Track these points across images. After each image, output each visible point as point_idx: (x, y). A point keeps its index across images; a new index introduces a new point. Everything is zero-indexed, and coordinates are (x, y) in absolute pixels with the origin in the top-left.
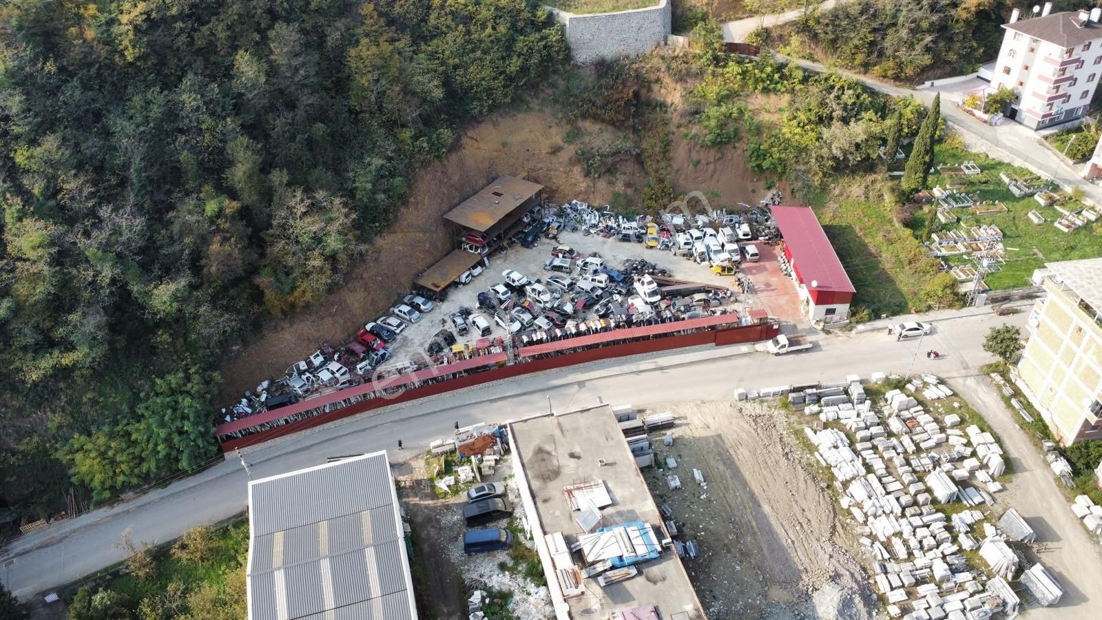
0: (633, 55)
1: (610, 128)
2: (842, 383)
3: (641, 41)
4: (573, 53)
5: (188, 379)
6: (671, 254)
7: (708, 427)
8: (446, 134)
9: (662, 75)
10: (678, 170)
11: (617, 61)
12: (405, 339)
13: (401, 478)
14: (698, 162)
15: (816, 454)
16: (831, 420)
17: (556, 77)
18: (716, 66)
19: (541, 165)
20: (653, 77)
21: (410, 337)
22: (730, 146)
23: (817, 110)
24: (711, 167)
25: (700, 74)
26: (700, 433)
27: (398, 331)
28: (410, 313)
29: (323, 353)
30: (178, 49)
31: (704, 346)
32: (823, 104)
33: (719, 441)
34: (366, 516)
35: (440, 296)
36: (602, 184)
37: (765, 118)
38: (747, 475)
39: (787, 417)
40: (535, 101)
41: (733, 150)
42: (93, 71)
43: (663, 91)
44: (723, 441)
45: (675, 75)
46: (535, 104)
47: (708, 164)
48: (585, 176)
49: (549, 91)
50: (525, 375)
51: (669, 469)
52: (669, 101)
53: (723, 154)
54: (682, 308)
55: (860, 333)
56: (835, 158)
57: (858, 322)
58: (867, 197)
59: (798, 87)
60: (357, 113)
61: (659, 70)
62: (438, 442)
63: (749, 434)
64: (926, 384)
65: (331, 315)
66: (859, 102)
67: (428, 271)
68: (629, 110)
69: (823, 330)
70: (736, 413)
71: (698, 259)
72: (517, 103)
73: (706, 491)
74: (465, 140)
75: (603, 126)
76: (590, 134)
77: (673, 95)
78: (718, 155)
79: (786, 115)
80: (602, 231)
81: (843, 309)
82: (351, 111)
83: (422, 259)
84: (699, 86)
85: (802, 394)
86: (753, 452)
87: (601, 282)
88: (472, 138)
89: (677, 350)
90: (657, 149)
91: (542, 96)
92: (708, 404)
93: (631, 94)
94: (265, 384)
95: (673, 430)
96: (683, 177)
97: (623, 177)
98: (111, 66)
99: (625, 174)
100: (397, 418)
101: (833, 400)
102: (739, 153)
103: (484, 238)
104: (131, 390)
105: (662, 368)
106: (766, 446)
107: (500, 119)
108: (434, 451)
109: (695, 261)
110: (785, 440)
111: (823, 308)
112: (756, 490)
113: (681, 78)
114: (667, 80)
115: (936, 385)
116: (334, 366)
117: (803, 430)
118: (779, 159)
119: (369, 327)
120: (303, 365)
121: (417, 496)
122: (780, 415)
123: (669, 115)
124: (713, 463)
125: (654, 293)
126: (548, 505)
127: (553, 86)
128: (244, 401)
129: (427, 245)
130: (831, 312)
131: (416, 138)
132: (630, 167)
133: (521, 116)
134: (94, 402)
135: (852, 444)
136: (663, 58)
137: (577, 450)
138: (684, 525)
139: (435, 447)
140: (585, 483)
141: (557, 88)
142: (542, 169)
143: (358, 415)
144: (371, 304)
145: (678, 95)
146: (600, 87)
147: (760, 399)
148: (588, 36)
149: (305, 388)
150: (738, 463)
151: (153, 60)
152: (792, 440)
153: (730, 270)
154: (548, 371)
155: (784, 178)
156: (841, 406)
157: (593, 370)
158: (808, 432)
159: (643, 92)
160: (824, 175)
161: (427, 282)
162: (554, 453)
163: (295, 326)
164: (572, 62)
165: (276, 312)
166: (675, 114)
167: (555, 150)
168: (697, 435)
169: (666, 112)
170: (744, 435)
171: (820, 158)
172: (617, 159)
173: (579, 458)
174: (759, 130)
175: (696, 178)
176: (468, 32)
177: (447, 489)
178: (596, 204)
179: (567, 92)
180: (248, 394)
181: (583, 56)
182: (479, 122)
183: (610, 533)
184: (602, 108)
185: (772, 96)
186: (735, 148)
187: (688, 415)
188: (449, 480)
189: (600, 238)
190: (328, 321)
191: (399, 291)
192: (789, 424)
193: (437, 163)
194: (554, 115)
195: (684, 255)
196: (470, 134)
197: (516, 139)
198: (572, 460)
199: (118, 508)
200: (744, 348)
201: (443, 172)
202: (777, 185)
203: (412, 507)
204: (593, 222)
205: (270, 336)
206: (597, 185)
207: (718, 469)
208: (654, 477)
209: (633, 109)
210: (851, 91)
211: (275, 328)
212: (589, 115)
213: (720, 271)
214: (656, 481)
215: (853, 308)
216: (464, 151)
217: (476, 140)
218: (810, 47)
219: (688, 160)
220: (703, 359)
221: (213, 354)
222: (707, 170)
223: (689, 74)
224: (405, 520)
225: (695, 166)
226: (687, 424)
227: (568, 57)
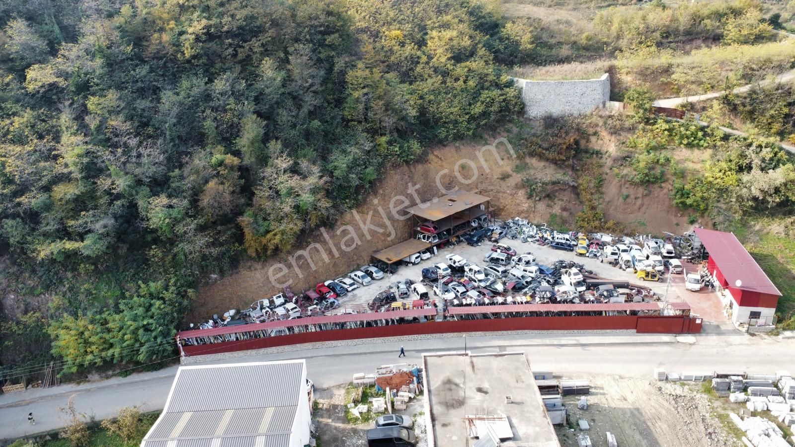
0: (576, 114)
1: (552, 166)
2: (771, 378)
3: (583, 104)
4: (527, 109)
5: (166, 288)
6: (599, 262)
7: (626, 400)
8: (416, 146)
9: (599, 129)
10: (609, 202)
11: (562, 118)
12: (355, 296)
13: (320, 401)
14: (628, 196)
15: (743, 438)
16: (759, 410)
17: (511, 125)
18: (647, 123)
19: (492, 188)
20: (592, 130)
21: (359, 295)
22: (656, 186)
23: (737, 160)
24: (639, 202)
25: (632, 129)
26: (616, 404)
27: (350, 289)
28: (363, 277)
29: (284, 296)
30: (225, 58)
31: (625, 331)
32: (743, 156)
33: (636, 413)
34: (269, 413)
35: (392, 268)
36: (541, 206)
37: (690, 165)
39: (710, 401)
41: (659, 190)
42: (161, 62)
43: (600, 142)
44: (641, 414)
45: (611, 128)
46: (492, 141)
47: (636, 198)
48: (528, 198)
49: (505, 134)
50: (452, 334)
51: (581, 430)
52: (604, 149)
53: (650, 192)
54: (605, 293)
55: (788, 338)
56: (755, 199)
57: (784, 329)
58: (787, 235)
59: (719, 143)
60: (349, 121)
61: (597, 125)
62: (361, 375)
63: (668, 410)
66: (776, 158)
67: (385, 250)
68: (570, 152)
69: (747, 331)
70: (655, 391)
71: (624, 266)
72: (477, 138)
74: (431, 157)
75: (547, 164)
76: (535, 169)
77: (610, 146)
78: (646, 192)
79: (709, 163)
80: (538, 241)
81: (768, 313)
82: (343, 119)
83: (383, 241)
84: (631, 138)
85: (727, 380)
86: (673, 427)
87: (532, 273)
88: (437, 156)
89: (598, 331)
90: (592, 185)
91: (499, 137)
92: (626, 380)
93: (572, 140)
94: (232, 312)
95: (589, 397)
96: (613, 207)
97: (560, 203)
98: (174, 60)
99: (563, 200)
100: (331, 353)
101: (761, 391)
102: (664, 192)
103: (435, 228)
104: (121, 290)
105: (583, 345)
106: (687, 424)
107: (462, 147)
108: (355, 382)
109: (621, 268)
110: (708, 421)
111: (748, 310)
113: (615, 132)
114: (604, 134)
116: (290, 306)
117: (728, 416)
118: (702, 198)
119: (326, 283)
120: (266, 303)
121: (330, 418)
122: (702, 399)
123: (603, 160)
124: (628, 431)
125: (579, 284)
126: (445, 428)
127: (508, 131)
128: (211, 322)
130: (756, 315)
131: (390, 143)
132: (567, 196)
133: (479, 147)
134: (89, 293)
136: (601, 117)
137: (486, 386)
139: (357, 379)
140: (488, 415)
141: (512, 133)
142: (492, 190)
143: (298, 345)
145: (613, 145)
146: (547, 134)
147: (681, 382)
148: (540, 97)
149: (262, 318)
150: (656, 436)
151: (204, 60)
152: (716, 422)
153: (654, 276)
154: (473, 333)
155: (706, 214)
156: (770, 397)
157: (515, 339)
158: (734, 417)
159: (583, 143)
160: (745, 213)
161: (382, 257)
162: (462, 386)
163: (266, 269)
164: (525, 116)
165: (252, 252)
166: (609, 160)
167: (505, 177)
168: (613, 405)
169: (601, 158)
170: (664, 412)
171: (740, 198)
172: (557, 188)
173: (486, 393)
174: (682, 174)
175: (625, 209)
176: (444, 82)
177: (359, 415)
178: (535, 222)
180: (215, 316)
181: (535, 111)
182: (445, 146)
184: (547, 149)
185: (696, 151)
186: (661, 187)
187: (605, 387)
188: (363, 408)
189: (536, 245)
191: (358, 262)
192: (713, 408)
193: (405, 168)
195: (610, 263)
196: (436, 153)
198: (479, 394)
199: (83, 386)
200: (666, 338)
201: (409, 176)
202: (700, 221)
203: (322, 426)
204: (531, 233)
205: (244, 273)
206: (537, 206)
207: (633, 437)
208: (564, 435)
209: (573, 152)
210: (769, 149)
211: (250, 268)
212: (536, 154)
213: (644, 276)
214: (565, 438)
215: (779, 314)
216: (429, 165)
217: (441, 159)
218: (729, 118)
219: (618, 194)
220: (624, 342)
221: (193, 275)
222: (635, 204)
223: (622, 129)
224: (313, 435)
225: (625, 200)
226: (604, 394)
227: (522, 110)
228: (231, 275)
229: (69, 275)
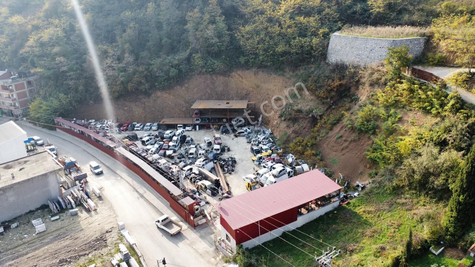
6: (253, 168)
8: (216, 64)
10: (328, 137)
14: (341, 137)
20: (362, 80)
22: (366, 136)
24: (346, 144)
25: (384, 84)
29: (113, 122)
36: (283, 125)
37: (406, 127)
40: (291, 73)
41: (366, 140)
43: (362, 91)
46: (289, 74)
47: (345, 141)
48: (279, 117)
49: (302, 71)
52: (361, 98)
53: (359, 139)
67: (174, 118)
68: (331, 93)
72: (276, 68)
73: (30, 236)
74: (234, 74)
75: (315, 98)
76: (304, 100)
77: (364, 95)
78: (356, 138)
81: (233, 242)
83: (178, 114)
84: (379, 92)
88: (239, 75)
91: (297, 72)
93: (336, 84)
94: (93, 121)
96: (327, 142)
97: (297, 127)
99: (300, 125)
102: (369, 143)
111: (225, 232)
113: (373, 84)
114: (367, 85)
120: (106, 122)
127: (307, 69)
129: (184, 109)
130: (228, 239)
132: (304, 123)
133: (275, 76)
137: (26, 169)
145: (366, 94)
147: (124, 237)
157: (131, 177)
159: (353, 89)
162: (24, 165)
164: (326, 61)
169: (356, 104)
172: (301, 116)
175: (333, 147)
178: (275, 135)
180: (86, 120)
186: (369, 138)
196: (238, 72)
197: (265, 86)
198: (19, 169)
200: (175, 218)
201: (211, 82)
206: (281, 124)
208: (44, 216)
214: (41, 217)
216: (230, 78)
217: (242, 77)
219: (337, 133)
222: (342, 144)
223: (378, 83)
225: (338, 139)
226: (91, 216)
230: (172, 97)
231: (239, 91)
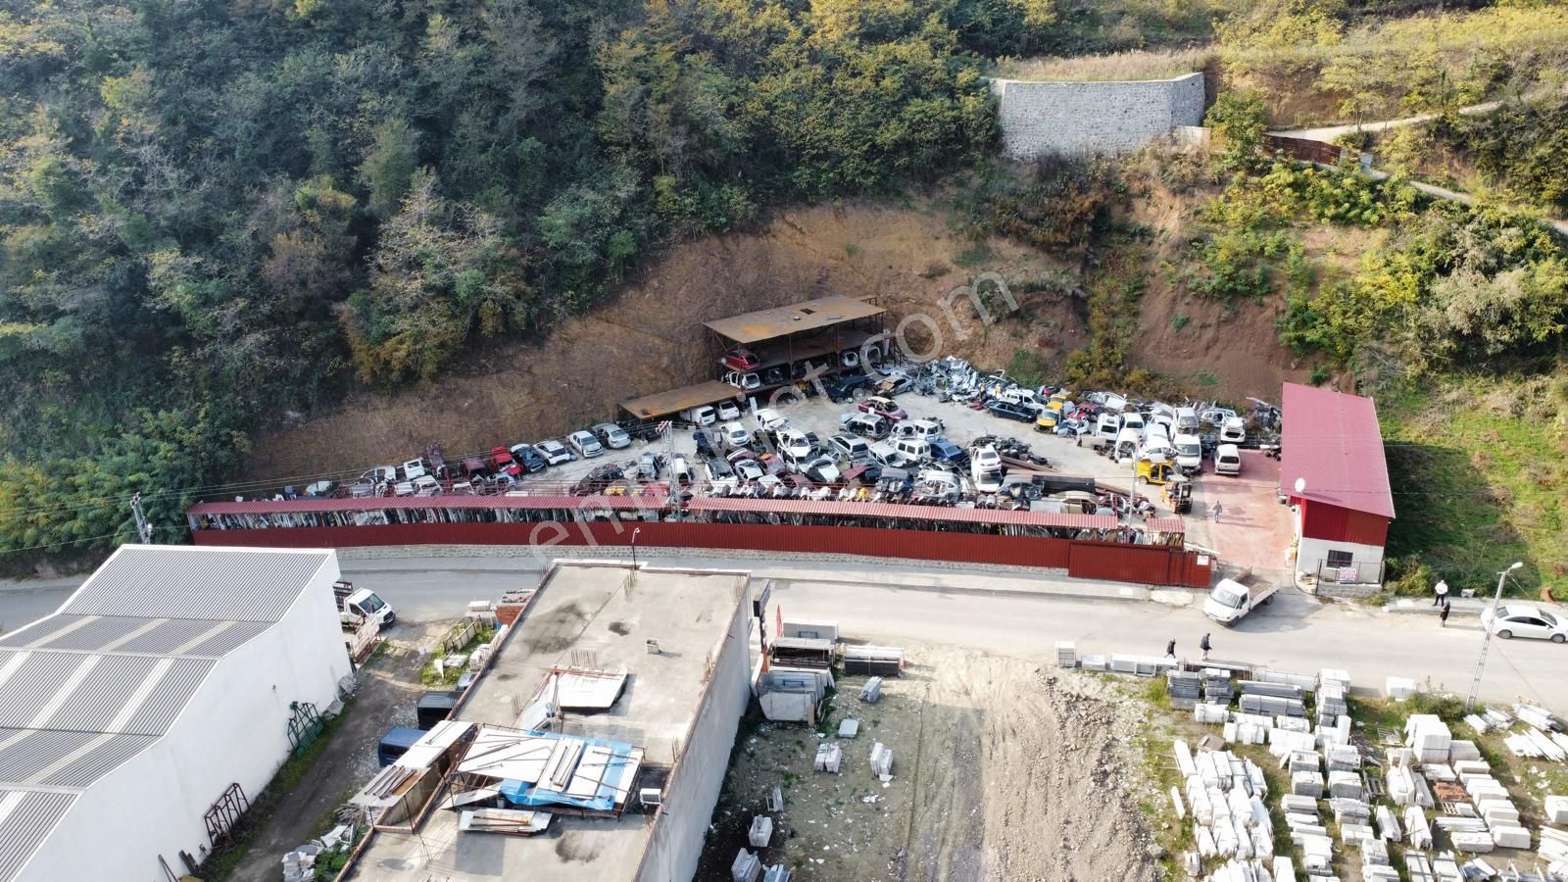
0: (1110, 151)
1: (1043, 256)
2: (1305, 681)
3: (1127, 131)
4: (1007, 139)
5: (191, 422)
7: (967, 693)
8: (737, 198)
9: (1150, 183)
10: (1145, 333)
11: (1077, 159)
12: (560, 474)
14: (1186, 322)
15: (1174, 791)
16: (1247, 742)
17: (969, 172)
18: (1251, 170)
20: (1136, 186)
21: (565, 473)
22: (1251, 301)
23: (1435, 251)
24: (1209, 334)
25: (1220, 183)
26: (942, 698)
27: (553, 461)
28: (587, 441)
29: (426, 464)
30: (377, 19)
31: (1045, 570)
32: (1448, 241)
33: (974, 719)
34: (219, 628)
36: (1000, 336)
37: (1332, 261)
38: (989, 786)
39: (1150, 717)
40: (924, 199)
41: (1256, 310)
42: (258, 25)
43: (1151, 210)
44: (981, 722)
45: (1173, 181)
46: (922, 203)
47: (1204, 327)
48: (974, 318)
49: (954, 191)
51: (837, 737)
52: (1159, 226)
53: (1236, 314)
55: (1402, 612)
56: (1456, 334)
57: (1399, 593)
58: (1518, 414)
59: (1403, 216)
60: (606, 144)
61: (1147, 175)
62: (483, 603)
63: (1043, 723)
64: (1518, 725)
65: (457, 409)
67: (650, 396)
68: (1081, 227)
69: (1317, 594)
70: (1039, 682)
71: (1117, 455)
72: (886, 193)
73: (883, 792)
74: (777, 225)
75: (1031, 251)
76: (1004, 259)
77: (1167, 218)
78: (1225, 314)
80: (972, 400)
81: (1369, 557)
82: (597, 140)
83: (651, 380)
84: (1211, 202)
85: (1201, 677)
86: (1032, 753)
87: (911, 450)
88: (793, 226)
90: (1117, 297)
91: (938, 195)
92: (992, 659)
93: (1088, 204)
94: (323, 485)
96: (1152, 344)
97: (1041, 329)
98: (281, 21)
99: (1047, 326)
100: (462, 567)
101: (1262, 704)
102: (1267, 317)
103: (751, 360)
104: (115, 422)
105: (944, 590)
106: (1066, 750)
107: (849, 209)
108: (470, 615)
109: (1112, 458)
110: (1117, 751)
111: (1322, 547)
112: (992, 817)
113: (1183, 188)
114: (1161, 193)
115: (1546, 733)
117: (1171, 745)
118: (1344, 329)
119: (514, 448)
120: (390, 473)
121: (393, 671)
122: (1132, 711)
123: (1154, 248)
124: (933, 749)
126: (503, 683)
127: (961, 184)
129: (665, 361)
130: (1341, 559)
131: (679, 189)
132: (1058, 316)
133: (891, 212)
134: (55, 421)
135: (1271, 797)
136: (1158, 157)
137: (632, 621)
138: (793, 835)
139: (474, 610)
140: (596, 668)
141: (966, 187)
143: (407, 548)
144: (538, 419)
145: (1175, 215)
146: (1040, 192)
147: (1107, 673)
148: (1035, 114)
150: (985, 763)
151: (333, 21)
152: (1135, 754)
153: (1167, 472)
154: (739, 551)
155: (1349, 364)
156: (1281, 719)
158: (1181, 748)
159: (1117, 211)
160: (1433, 364)
161: (635, 409)
162: (588, 617)
163: (394, 410)
164: (1003, 154)
165: (364, 374)
166: (1163, 247)
167: (935, 273)
168: (934, 699)
169: (1150, 243)
170: (1032, 723)
171: (1427, 334)
172: (1038, 299)
174: (1311, 280)
175: (1176, 348)
176: (829, 80)
177: (441, 670)
178: (984, 367)
179: (982, 197)
181: (1023, 144)
182: (812, 205)
183: (551, 743)
184: (1036, 222)
185: (1355, 232)
186: (1261, 305)
187: (941, 668)
188: (456, 659)
190: (450, 419)
191: (595, 416)
192: (1146, 729)
193: (716, 242)
194: (951, 224)
195: (1096, 447)
196: (789, 218)
197: (872, 246)
198: (611, 633)
200: (1126, 590)
201: (723, 259)
202: (1336, 380)
203: (371, 683)
204: (965, 386)
205: (353, 414)
206: (990, 335)
207: (936, 761)
208: (799, 743)
209: (1087, 229)
210: (1513, 231)
211: (365, 406)
212: (1009, 232)
213: (1147, 474)
214: (798, 748)
215: (1392, 561)
216: (772, 240)
217: (800, 230)
218: (1451, 165)
219: (1168, 315)
220: (1033, 590)
221: (247, 406)
222: (1199, 337)
223: (1197, 182)
224: (344, 696)
225: (1179, 328)
226: (929, 680)
227: (995, 140)
228: (328, 415)
229: (28, 388)
230: (617, 329)
231: (801, 273)
